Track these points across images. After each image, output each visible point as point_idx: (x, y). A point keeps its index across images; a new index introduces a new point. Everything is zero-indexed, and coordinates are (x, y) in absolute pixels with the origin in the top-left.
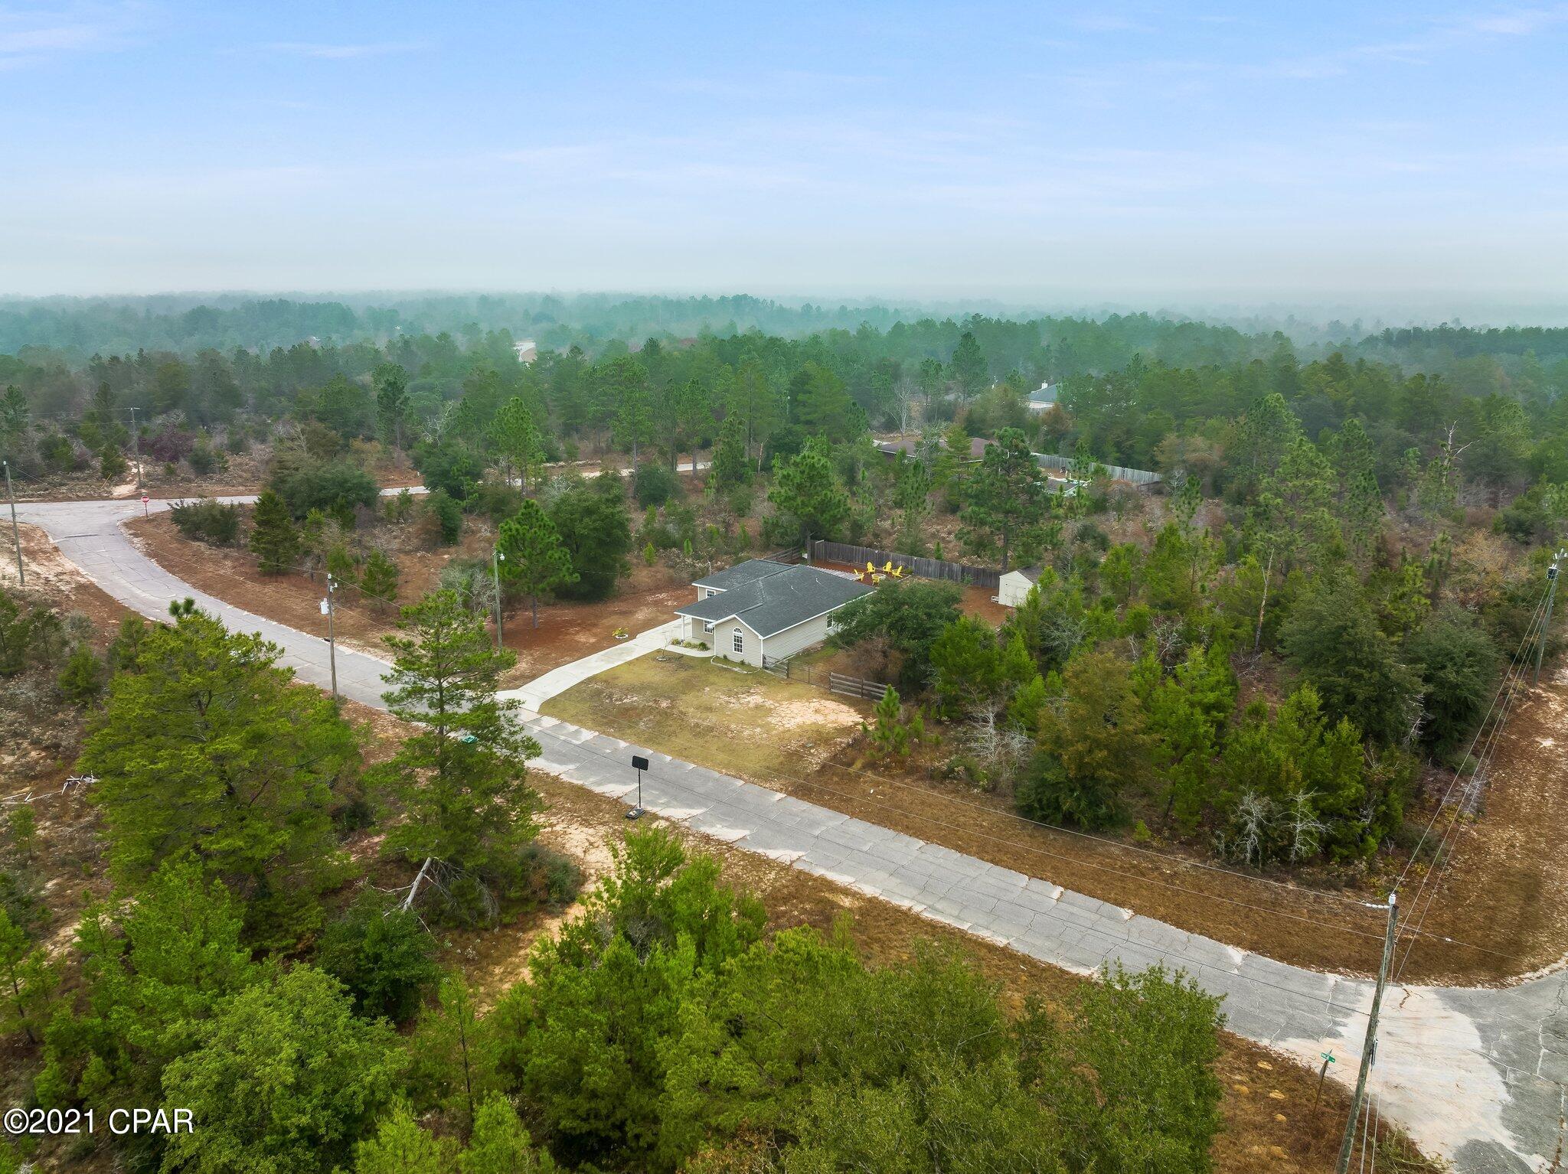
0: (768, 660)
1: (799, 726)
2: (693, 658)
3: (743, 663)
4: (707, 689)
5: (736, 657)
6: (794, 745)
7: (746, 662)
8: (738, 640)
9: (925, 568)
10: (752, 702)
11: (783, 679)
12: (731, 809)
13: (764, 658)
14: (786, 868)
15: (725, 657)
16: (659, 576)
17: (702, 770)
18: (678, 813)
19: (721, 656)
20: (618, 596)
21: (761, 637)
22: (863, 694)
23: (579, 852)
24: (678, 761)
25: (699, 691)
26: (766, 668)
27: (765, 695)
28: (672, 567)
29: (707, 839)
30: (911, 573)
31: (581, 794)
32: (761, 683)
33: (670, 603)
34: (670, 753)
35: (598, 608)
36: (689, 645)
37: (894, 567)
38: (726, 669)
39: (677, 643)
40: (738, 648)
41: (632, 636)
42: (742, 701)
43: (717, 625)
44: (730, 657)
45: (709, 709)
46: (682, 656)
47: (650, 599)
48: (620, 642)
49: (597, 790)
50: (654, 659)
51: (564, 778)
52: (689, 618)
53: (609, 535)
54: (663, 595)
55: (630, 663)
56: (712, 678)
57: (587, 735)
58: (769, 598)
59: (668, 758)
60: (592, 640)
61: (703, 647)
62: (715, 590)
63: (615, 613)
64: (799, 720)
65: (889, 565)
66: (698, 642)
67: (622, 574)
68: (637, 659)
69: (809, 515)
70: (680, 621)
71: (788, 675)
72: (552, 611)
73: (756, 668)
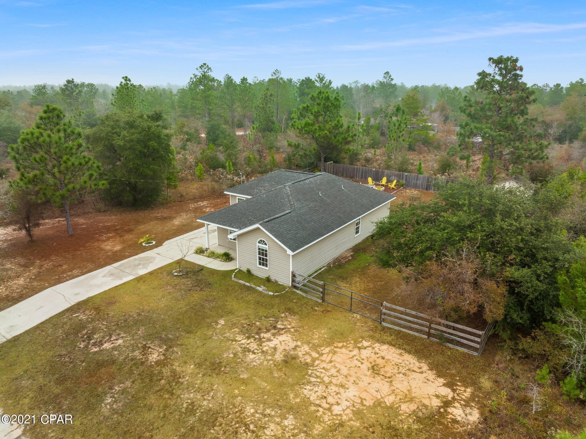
0: (298, 279)
2: (213, 272)
3: (268, 280)
4: (222, 322)
5: (260, 271)
7: (273, 278)
8: (263, 253)
9: (414, 181)
10: (280, 348)
11: (317, 304)
13: (294, 276)
15: (249, 271)
16: (205, 188)
19: (244, 269)
20: (166, 204)
21: (289, 252)
22: (429, 335)
25: (209, 326)
26: (295, 287)
27: (297, 334)
28: (217, 182)
30: (402, 185)
32: (290, 311)
33: (208, 210)
35: (141, 215)
36: (213, 255)
37: (389, 181)
38: (249, 288)
39: (200, 251)
40: (263, 262)
41: (159, 244)
42: (267, 346)
43: (239, 236)
44: (255, 272)
46: (201, 269)
47: (192, 206)
48: (145, 249)
50: (170, 273)
52: (213, 226)
53: (146, 146)
54: (205, 203)
55: (140, 279)
56: (232, 304)
58: (297, 205)
60: (118, 248)
61: (227, 257)
62: (244, 197)
63: (157, 218)
65: (384, 181)
66: (221, 251)
67: (169, 186)
68: (151, 273)
69: (325, 137)
70: (204, 229)
71: (323, 299)
72: (101, 217)
73: (283, 287)
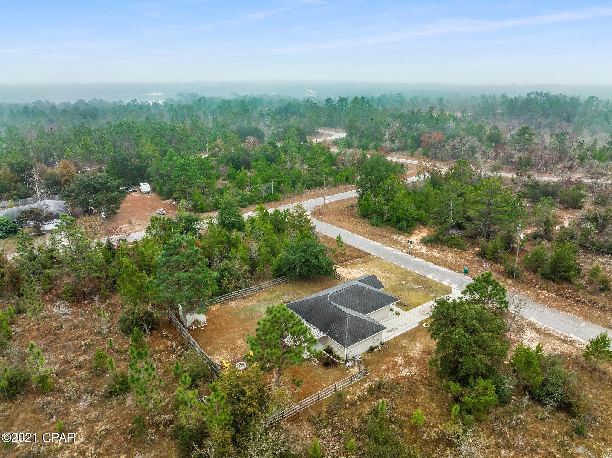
1: (358, 269)
6: (363, 264)
12: (386, 253)
14: (377, 242)
17: (392, 262)
18: (400, 253)
23: (423, 248)
24: (399, 265)
29: (393, 248)
31: (427, 260)
34: (402, 268)
45: (387, 278)
49: (422, 260)
51: (432, 264)
57: (430, 276)
59: (402, 266)
64: (357, 271)
